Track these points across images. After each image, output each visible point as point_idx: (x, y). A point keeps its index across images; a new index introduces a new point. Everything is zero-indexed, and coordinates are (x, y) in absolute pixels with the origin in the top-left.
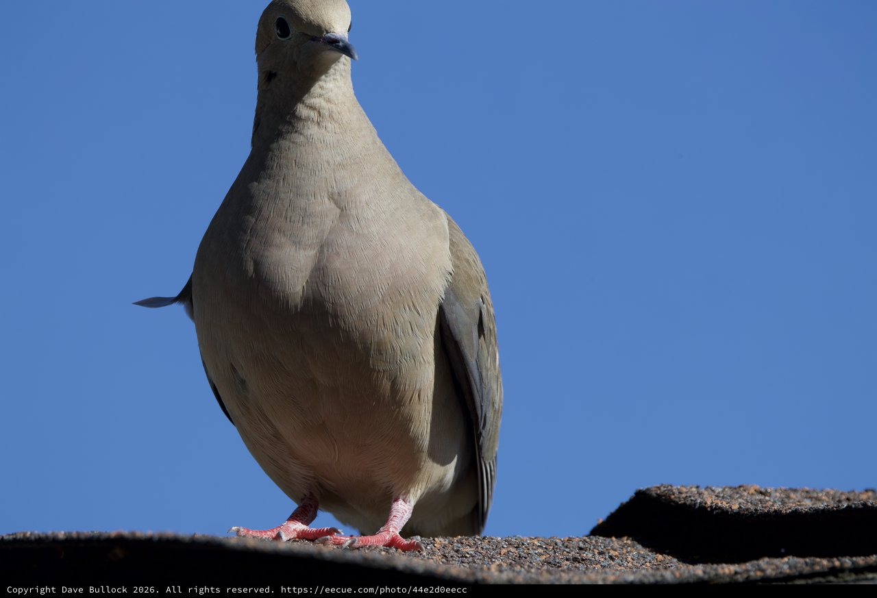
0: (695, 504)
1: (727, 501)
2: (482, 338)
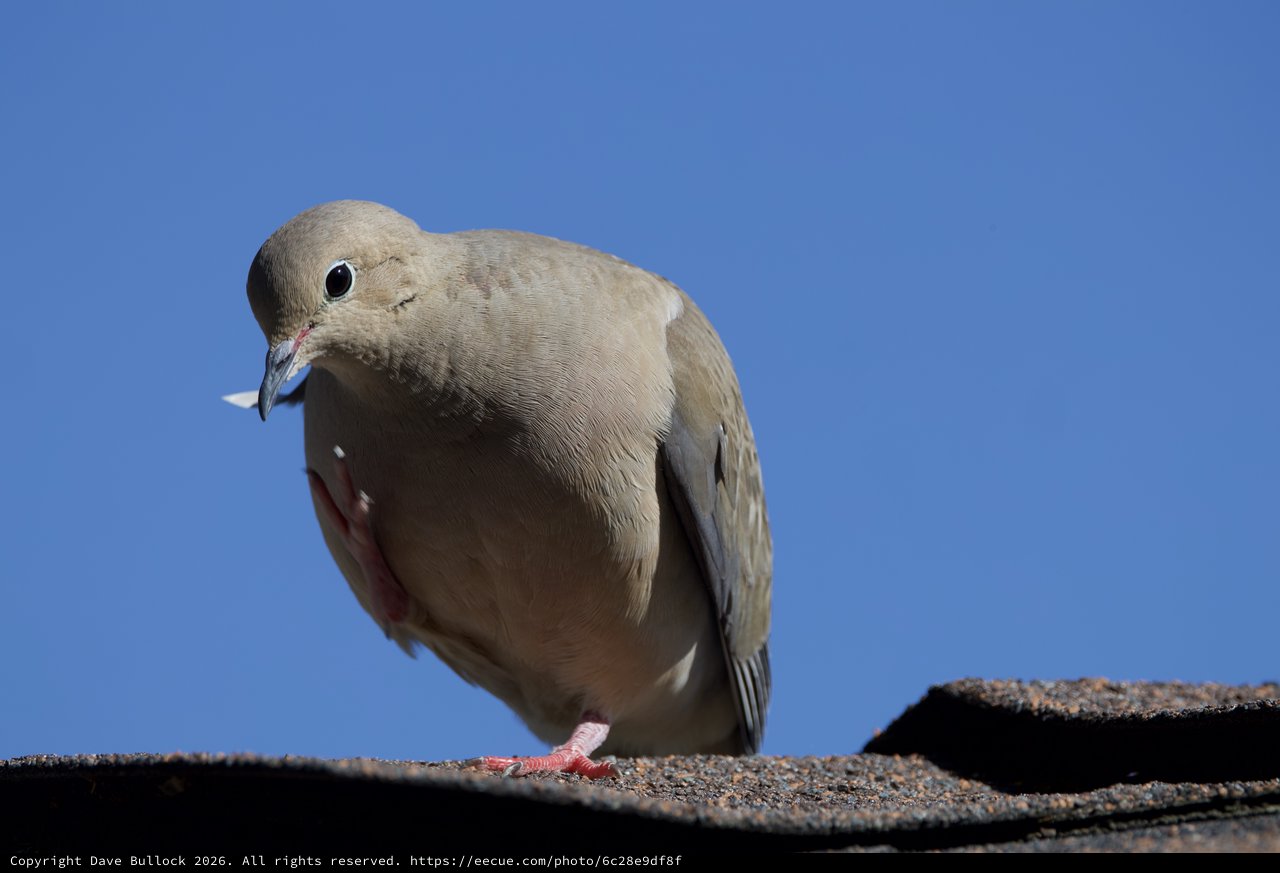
0: (1016, 707)
1: (1063, 701)
2: (721, 482)
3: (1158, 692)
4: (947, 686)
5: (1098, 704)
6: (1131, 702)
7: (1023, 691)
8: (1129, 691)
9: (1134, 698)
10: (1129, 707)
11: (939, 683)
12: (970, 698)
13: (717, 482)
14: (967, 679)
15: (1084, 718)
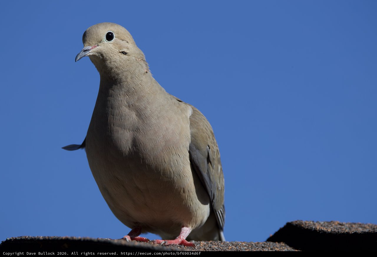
0: (312, 229)
1: (326, 228)
2: (209, 163)
3: (354, 226)
4: (292, 222)
5: (336, 229)
6: (346, 229)
7: (314, 224)
8: (346, 225)
9: (347, 227)
10: (345, 230)
11: (290, 221)
12: (299, 226)
13: (208, 163)
14: (298, 220)
15: (332, 233)
